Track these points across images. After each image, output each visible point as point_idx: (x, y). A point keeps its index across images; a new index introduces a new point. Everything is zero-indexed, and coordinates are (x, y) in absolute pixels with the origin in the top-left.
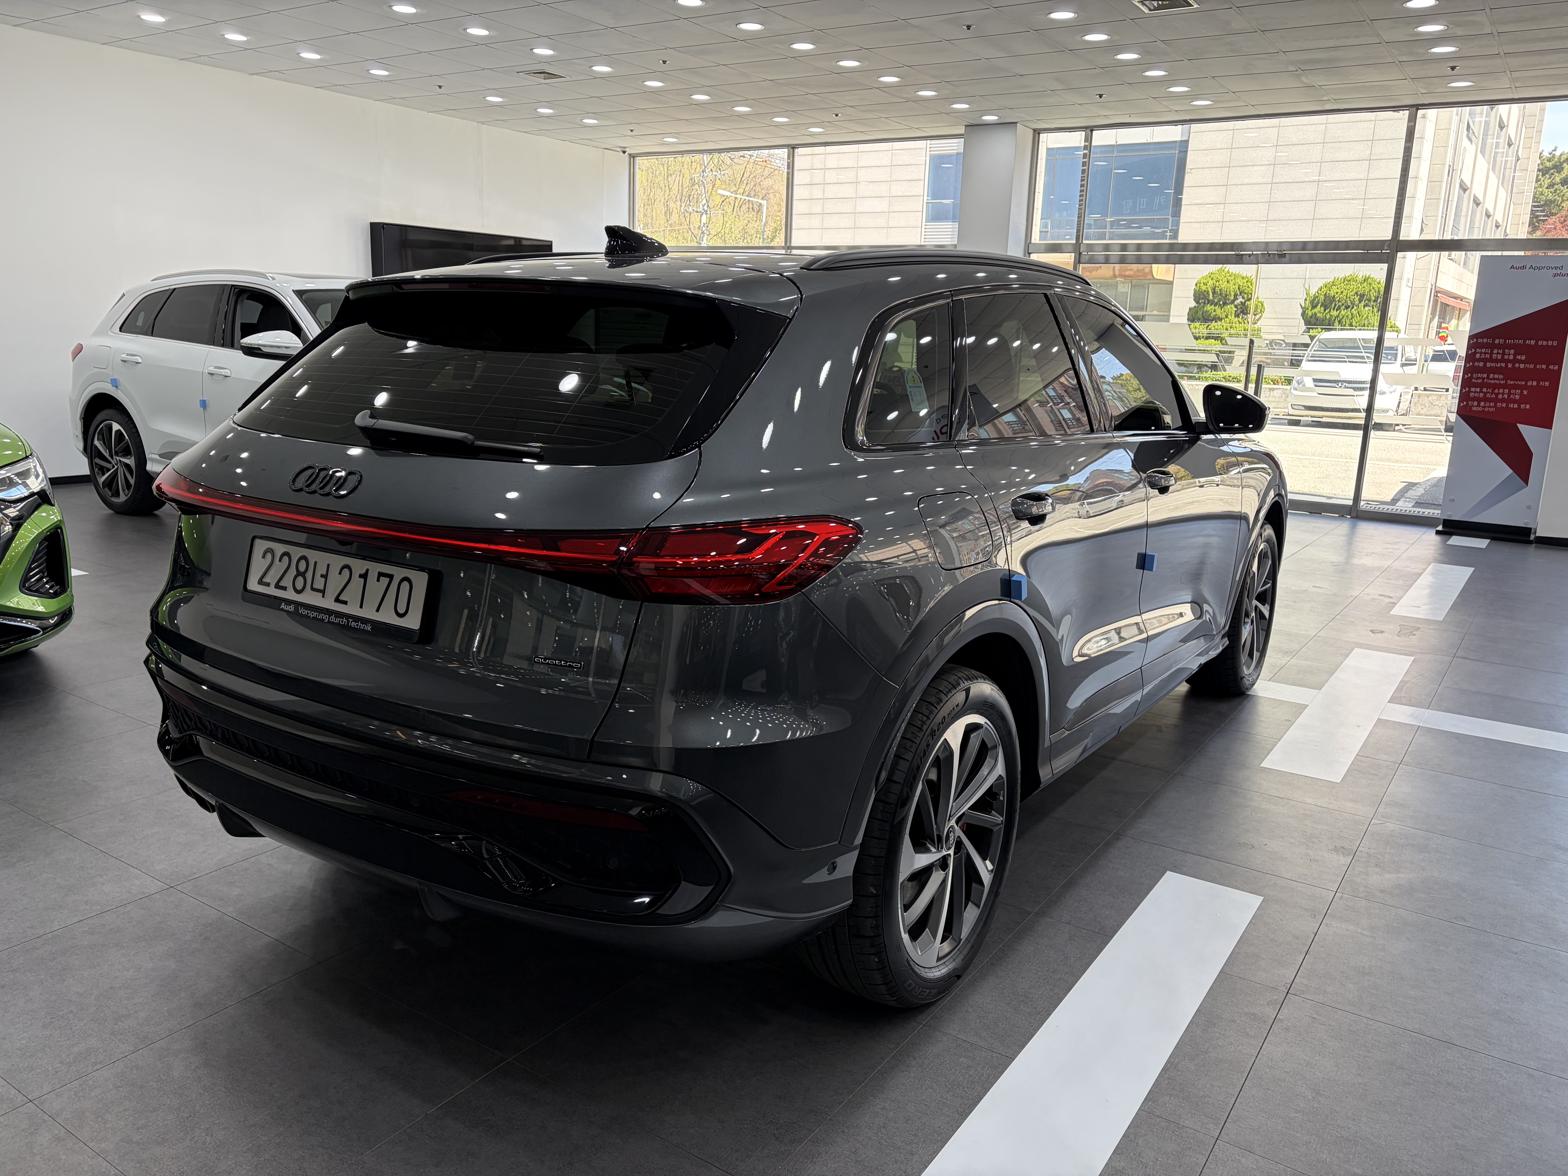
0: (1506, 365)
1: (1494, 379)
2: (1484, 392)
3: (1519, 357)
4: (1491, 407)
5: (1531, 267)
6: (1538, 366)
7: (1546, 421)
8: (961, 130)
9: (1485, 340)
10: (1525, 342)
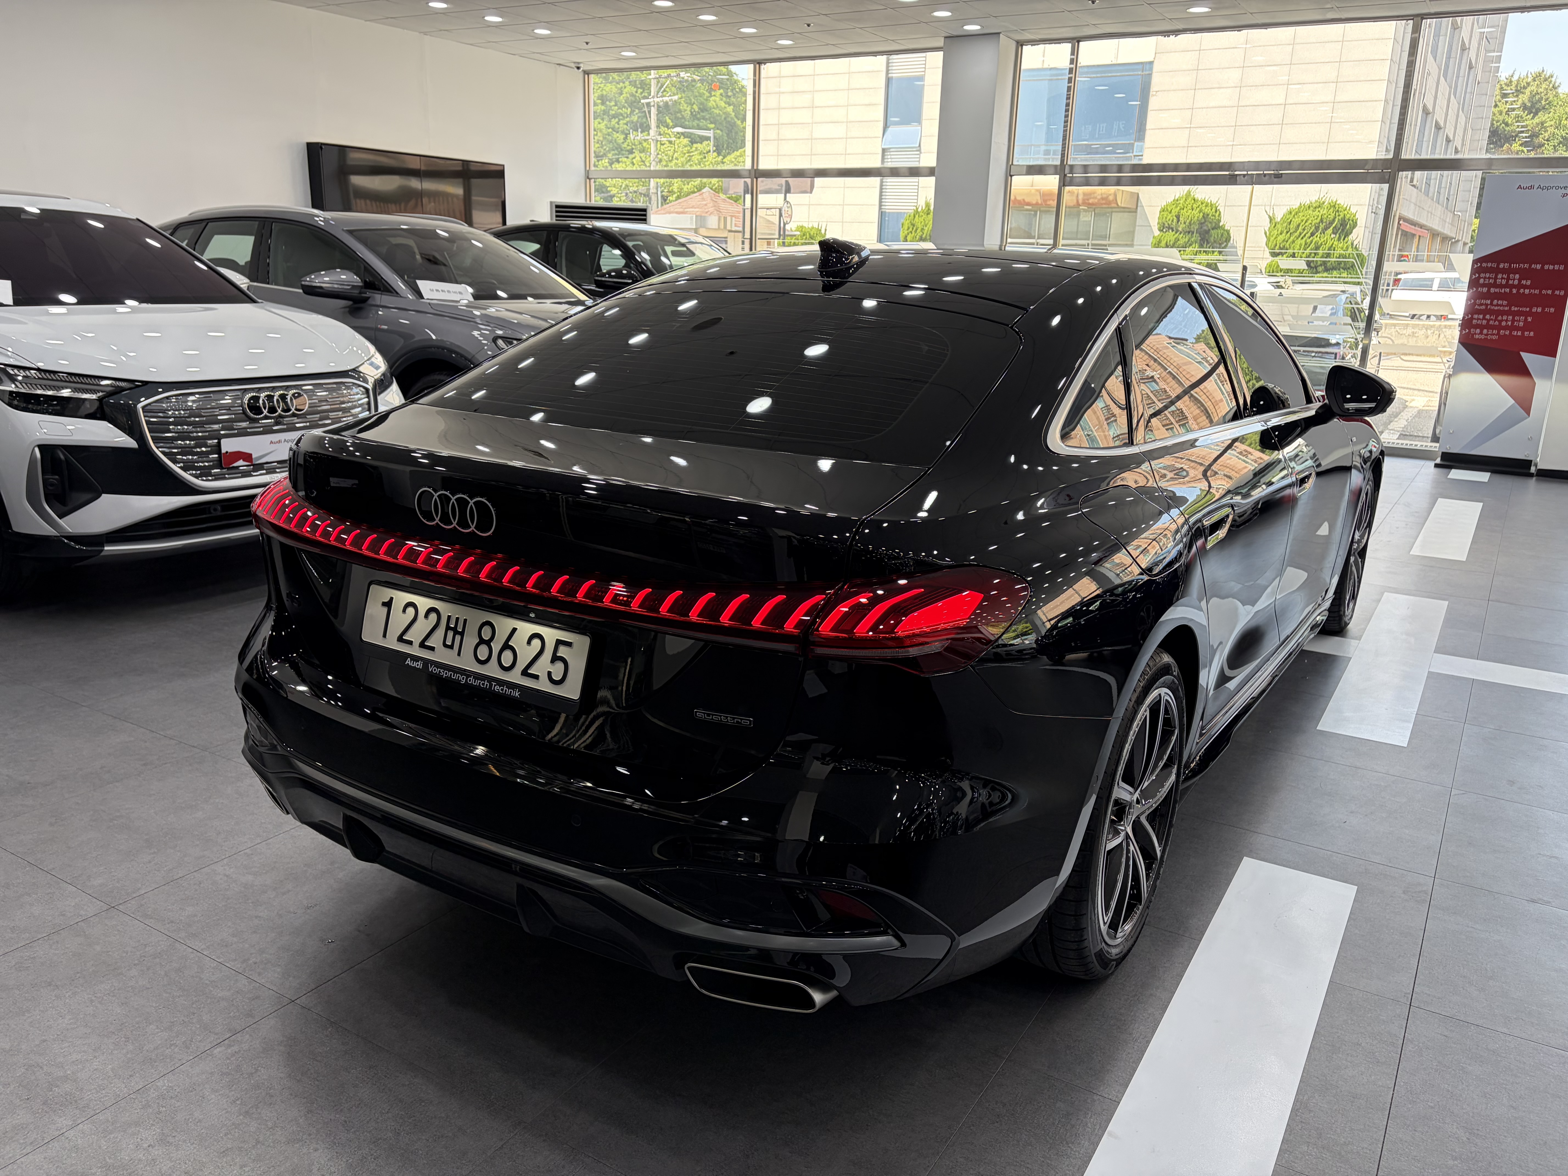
0: (1511, 291)
1: (1498, 305)
2: (1487, 319)
3: (1524, 282)
4: (1494, 334)
5: (1539, 187)
6: (1544, 292)
7: (1550, 350)
8: (940, 42)
9: (1489, 265)
10: (1530, 266)
